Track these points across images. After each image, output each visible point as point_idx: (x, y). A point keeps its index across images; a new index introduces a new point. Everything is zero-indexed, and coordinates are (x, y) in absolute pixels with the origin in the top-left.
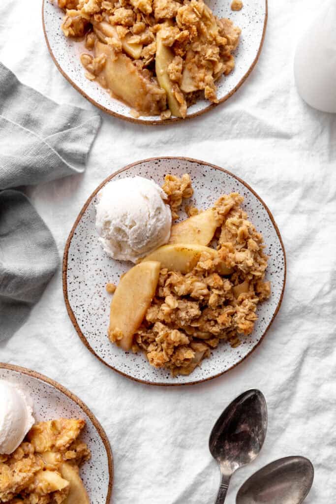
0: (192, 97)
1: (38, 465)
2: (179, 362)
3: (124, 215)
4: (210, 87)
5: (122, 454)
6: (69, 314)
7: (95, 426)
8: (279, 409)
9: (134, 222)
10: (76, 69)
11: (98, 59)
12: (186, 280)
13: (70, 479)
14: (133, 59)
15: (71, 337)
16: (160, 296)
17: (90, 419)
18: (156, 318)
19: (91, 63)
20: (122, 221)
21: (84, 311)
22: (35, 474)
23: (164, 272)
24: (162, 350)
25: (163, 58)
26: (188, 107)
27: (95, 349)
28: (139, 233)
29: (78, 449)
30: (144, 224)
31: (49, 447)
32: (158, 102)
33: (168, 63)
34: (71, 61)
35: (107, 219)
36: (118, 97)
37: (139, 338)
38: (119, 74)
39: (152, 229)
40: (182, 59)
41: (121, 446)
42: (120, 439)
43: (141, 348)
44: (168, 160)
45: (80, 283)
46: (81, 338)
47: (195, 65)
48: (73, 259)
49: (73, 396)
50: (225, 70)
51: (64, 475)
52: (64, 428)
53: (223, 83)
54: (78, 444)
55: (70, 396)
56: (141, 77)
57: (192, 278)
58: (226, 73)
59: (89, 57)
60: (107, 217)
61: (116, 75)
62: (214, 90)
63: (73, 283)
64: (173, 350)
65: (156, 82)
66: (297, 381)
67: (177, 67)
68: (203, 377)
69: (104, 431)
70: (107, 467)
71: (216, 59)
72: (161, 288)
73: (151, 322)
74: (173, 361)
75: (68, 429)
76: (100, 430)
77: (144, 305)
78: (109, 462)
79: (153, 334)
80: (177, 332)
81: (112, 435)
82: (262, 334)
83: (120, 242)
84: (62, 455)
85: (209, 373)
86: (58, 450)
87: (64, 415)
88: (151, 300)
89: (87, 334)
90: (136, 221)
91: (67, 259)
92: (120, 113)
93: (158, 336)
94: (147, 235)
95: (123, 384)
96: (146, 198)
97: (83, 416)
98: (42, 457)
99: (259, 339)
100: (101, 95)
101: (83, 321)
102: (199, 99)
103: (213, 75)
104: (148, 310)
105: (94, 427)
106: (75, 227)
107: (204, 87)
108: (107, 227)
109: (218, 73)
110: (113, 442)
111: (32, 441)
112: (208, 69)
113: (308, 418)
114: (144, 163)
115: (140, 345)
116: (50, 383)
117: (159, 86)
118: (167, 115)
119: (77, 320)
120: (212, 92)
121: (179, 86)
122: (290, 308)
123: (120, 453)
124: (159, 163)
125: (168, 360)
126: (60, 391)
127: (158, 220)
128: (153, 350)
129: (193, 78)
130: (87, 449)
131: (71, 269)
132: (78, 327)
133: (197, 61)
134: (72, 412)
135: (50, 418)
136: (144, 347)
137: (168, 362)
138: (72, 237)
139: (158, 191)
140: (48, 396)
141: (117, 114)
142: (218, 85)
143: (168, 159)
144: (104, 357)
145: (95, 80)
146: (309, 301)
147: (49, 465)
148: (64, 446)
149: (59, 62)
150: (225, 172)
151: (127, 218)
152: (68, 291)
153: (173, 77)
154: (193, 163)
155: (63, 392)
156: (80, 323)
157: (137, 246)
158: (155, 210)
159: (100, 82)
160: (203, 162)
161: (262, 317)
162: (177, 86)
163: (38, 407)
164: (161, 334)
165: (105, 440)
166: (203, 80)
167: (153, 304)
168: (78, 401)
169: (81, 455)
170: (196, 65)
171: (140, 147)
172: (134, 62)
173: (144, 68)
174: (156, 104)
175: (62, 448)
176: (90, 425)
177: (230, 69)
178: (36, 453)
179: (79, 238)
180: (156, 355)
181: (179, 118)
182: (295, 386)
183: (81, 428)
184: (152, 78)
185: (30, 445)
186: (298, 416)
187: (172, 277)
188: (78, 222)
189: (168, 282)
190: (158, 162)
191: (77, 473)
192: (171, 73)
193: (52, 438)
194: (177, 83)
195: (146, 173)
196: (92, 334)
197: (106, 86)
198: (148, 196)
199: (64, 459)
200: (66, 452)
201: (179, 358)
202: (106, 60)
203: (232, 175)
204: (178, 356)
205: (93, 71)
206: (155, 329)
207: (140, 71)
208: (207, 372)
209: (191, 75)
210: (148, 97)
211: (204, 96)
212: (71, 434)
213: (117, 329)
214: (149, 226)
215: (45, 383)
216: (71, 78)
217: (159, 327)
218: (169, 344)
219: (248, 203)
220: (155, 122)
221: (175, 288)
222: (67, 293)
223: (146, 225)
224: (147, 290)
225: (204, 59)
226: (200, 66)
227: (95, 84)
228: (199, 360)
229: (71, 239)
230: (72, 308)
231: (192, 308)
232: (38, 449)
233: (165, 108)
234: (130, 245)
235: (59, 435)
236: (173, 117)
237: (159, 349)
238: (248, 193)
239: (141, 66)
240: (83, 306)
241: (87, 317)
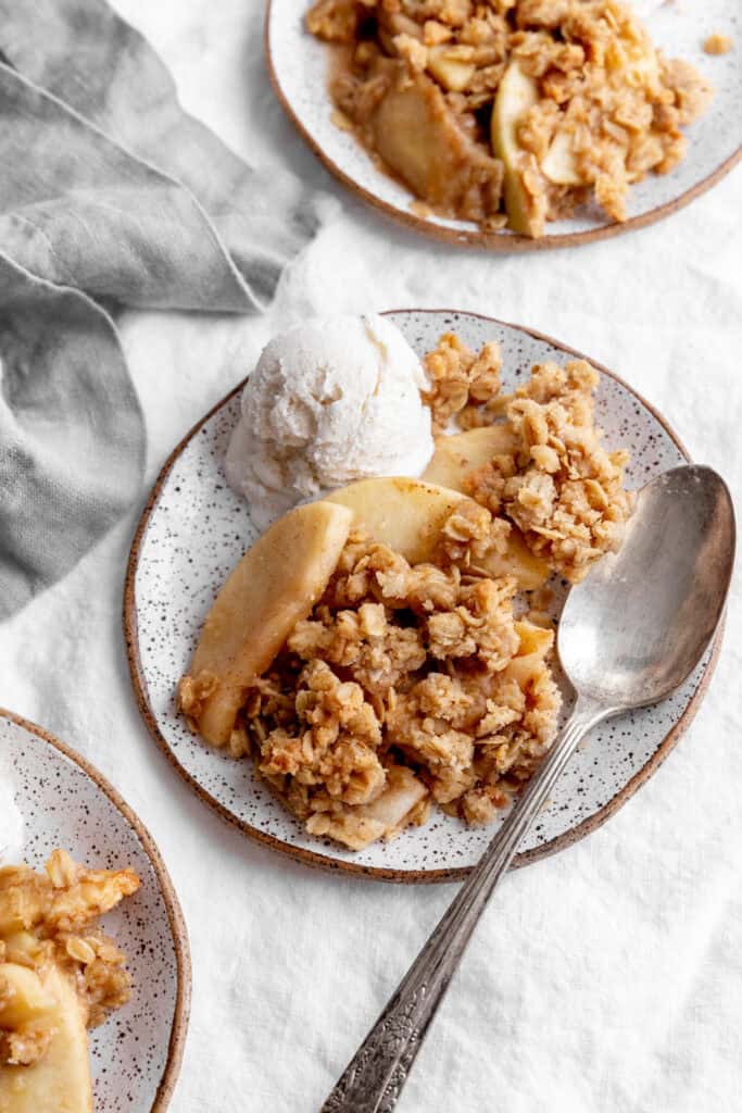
11: (368, 87)
14: (445, 91)
19: (351, 97)
21: (164, 618)
26: (548, 220)
27: (161, 720)
32: (485, 187)
36: (394, 172)
45: (177, 551)
47: (584, 127)
48: (178, 489)
63: (159, 544)
68: (424, 864)
89: (150, 673)
91: (164, 483)
92: (387, 199)
99: (605, 803)
101: (153, 640)
106: (208, 415)
112: (616, 144)
117: (491, 155)
119: (140, 632)
124: (455, 323)
131: (167, 509)
132: (138, 650)
138: (195, 435)
143: (480, 317)
144: (176, 745)
145: (351, 129)
152: (142, 557)
153: (526, 136)
154: (538, 343)
156: (144, 643)
161: (629, 752)
162: (532, 159)
170: (589, 128)
172: (446, 96)
173: (465, 111)
190: (451, 317)
192: (526, 126)
194: (533, 152)
196: (165, 678)
197: (372, 147)
202: (386, 91)
203: (627, 387)
205: (350, 112)
207: (455, 115)
208: (438, 856)
219: (656, 464)
225: (609, 120)
226: (598, 134)
227: (349, 138)
229: (189, 439)
233: (496, 206)
238: (660, 436)
239: (460, 106)
240: (166, 607)
241: (168, 635)
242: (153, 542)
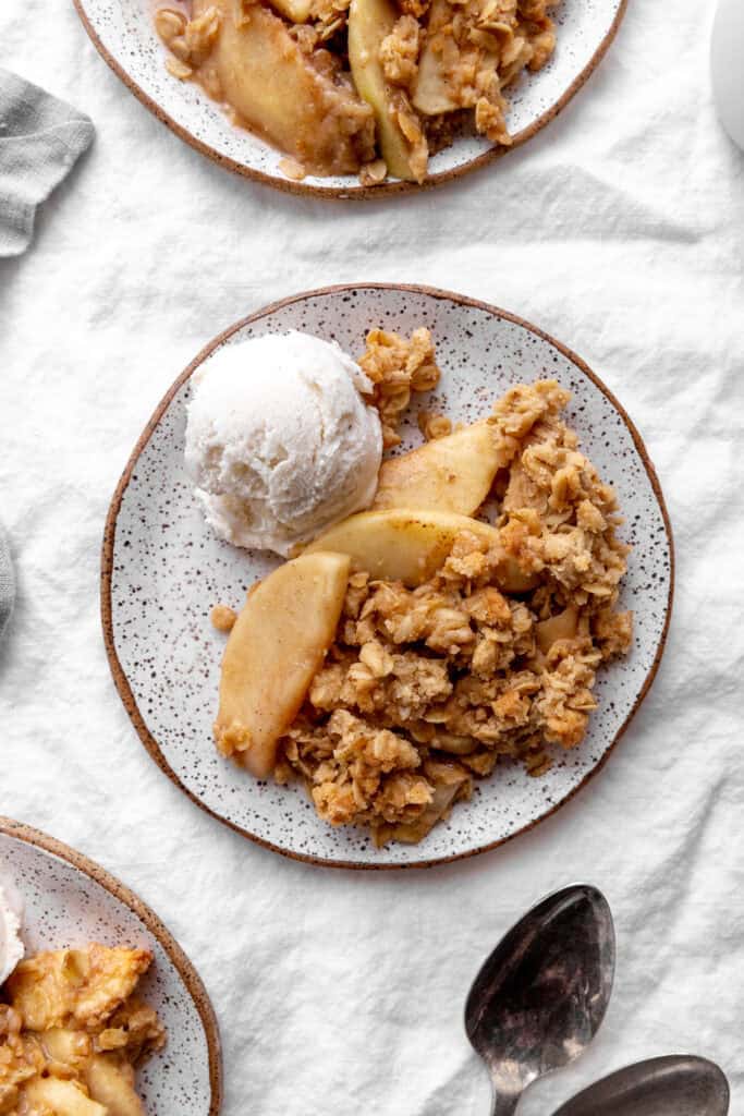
0: (442, 126)
1: (29, 1064)
2: (392, 811)
3: (257, 432)
4: (491, 102)
5: (246, 1035)
6: (116, 683)
7: (177, 966)
8: (645, 934)
9: (283, 450)
10: (143, 49)
11: (198, 23)
12: (417, 602)
13: (109, 1099)
14: (289, 21)
15: (120, 740)
16: (348, 643)
17: (163, 950)
18: (336, 700)
19: (181, 33)
20: (251, 448)
21: (154, 675)
22: (22, 1085)
23: (360, 581)
24: (350, 780)
25: (369, 19)
26: (431, 155)
27: (179, 773)
28: (295, 480)
29: (134, 1024)
30: (309, 454)
31: (59, 1017)
32: (354, 139)
33: (380, 33)
34: (131, 27)
35: (213, 441)
36: (251, 124)
37: (292, 747)
38: (253, 62)
39: (329, 468)
40: (417, 26)
41: (243, 1017)
42: (240, 999)
43: (297, 772)
44: (376, 293)
45: (145, 603)
46: (144, 743)
47: (451, 42)
48: (127, 543)
49: (122, 891)
50: (531, 56)
51: (96, 1089)
52: (96, 971)
53: (524, 91)
54: (133, 1012)
55: (115, 891)
56: (311, 70)
57: (432, 598)
58: (534, 68)
59: (177, 19)
60: (210, 436)
61: (246, 66)
62: (501, 109)
63: (126, 605)
64: (378, 782)
65: (348, 86)
66: (691, 863)
67: (404, 45)
68: (453, 849)
69: (199, 980)
70: (206, 1070)
71: (506, 27)
72: (350, 623)
73: (322, 709)
74: (378, 808)
75: (107, 974)
76: (189, 977)
77: (307, 666)
78: (210, 1057)
79: (326, 738)
80: (388, 738)
81: (222, 988)
82: (608, 745)
83: (247, 500)
84: (91, 1039)
85: (469, 838)
86: (82, 1027)
87: (101, 934)
88: (326, 653)
89: (160, 734)
90: (287, 448)
91: (112, 543)
92: (254, 166)
93: (340, 745)
94: (317, 484)
95: (251, 861)
96: (315, 386)
97: (146, 942)
98: (40, 1041)
99: (599, 758)
100: (206, 117)
101: (151, 700)
102: (462, 134)
103: (500, 70)
104: (317, 678)
105: (174, 969)
106: (134, 460)
107: (475, 100)
108: (214, 462)
109: (511, 64)
110: (221, 1007)
111: (17, 1001)
112: (486, 52)
113: (717, 957)
114: (313, 298)
115: (294, 765)
116: (63, 856)
117: (356, 96)
118: (377, 174)
119: (137, 698)
120: (494, 115)
121: (410, 97)
122: (681, 680)
123: (239, 1033)
124: (354, 300)
125: (365, 807)
126: (88, 878)
127: (345, 446)
128: (326, 781)
129: (446, 77)
130: (157, 1021)
131: (122, 567)
132: (139, 715)
133: (457, 33)
134: (120, 930)
135: (65, 942)
136: (306, 770)
137: (363, 812)
138: (127, 485)
139: (348, 370)
140: (60, 888)
141: (247, 170)
142: (511, 98)
143: (378, 288)
144: (202, 794)
145: (191, 78)
146: (728, 663)
147: (56, 1064)
148: (97, 1016)
149: (99, 30)
150: (522, 325)
151: (264, 438)
152: (114, 623)
153: (393, 72)
154: (441, 302)
155: (97, 881)
156: (143, 706)
157: (290, 512)
158: (336, 420)
159: (203, 84)
160: (466, 298)
161: (609, 702)
162: (403, 95)
163: (34, 914)
164: (349, 740)
165: (201, 1002)
166: (472, 83)
167: (328, 662)
168: (136, 903)
169: (140, 1038)
170: (456, 41)
171: (305, 257)
172: (293, 30)
173: (317, 46)
174: (346, 145)
175: (92, 1022)
176: (165, 963)
177: (543, 56)
178: (25, 1032)
179: (145, 489)
180: (335, 792)
181: (406, 181)
182: (686, 876)
183: (141, 972)
184: (339, 75)
185: (10, 1011)
186: (693, 952)
187: (379, 596)
188: (143, 447)
189: (369, 606)
190: (349, 295)
191: (130, 1084)
192: (390, 60)
193: (67, 995)
194: (403, 87)
195: (320, 324)
196: (174, 733)
197: (220, 96)
198: (318, 382)
199: (98, 1049)
200: (102, 1030)
201: (392, 802)
202: (219, 25)
203: (540, 334)
204: (391, 796)
205: (186, 55)
206: (334, 728)
207: (307, 55)
208: (464, 836)
209: (441, 68)
210: (329, 126)
211: (474, 125)
212: (113, 985)
213: (237, 724)
214: (322, 462)
215: (52, 855)
216: (128, 70)
217: (343, 721)
218: (367, 767)
219: (582, 409)
220: (344, 191)
221: (387, 622)
222: (110, 629)
223: (314, 459)
224: (314, 628)
225: (475, 26)
226: (465, 46)
227: (193, 89)
228: (445, 806)
229: (123, 491)
230: (125, 667)
231: (429, 674)
232: (31, 1021)
233: (371, 155)
234: (271, 511)
235: (85, 989)
236: (392, 180)
237: (343, 778)
239: (309, 41)
240: (153, 663)
241: (163, 690)
242: (120, 604)
